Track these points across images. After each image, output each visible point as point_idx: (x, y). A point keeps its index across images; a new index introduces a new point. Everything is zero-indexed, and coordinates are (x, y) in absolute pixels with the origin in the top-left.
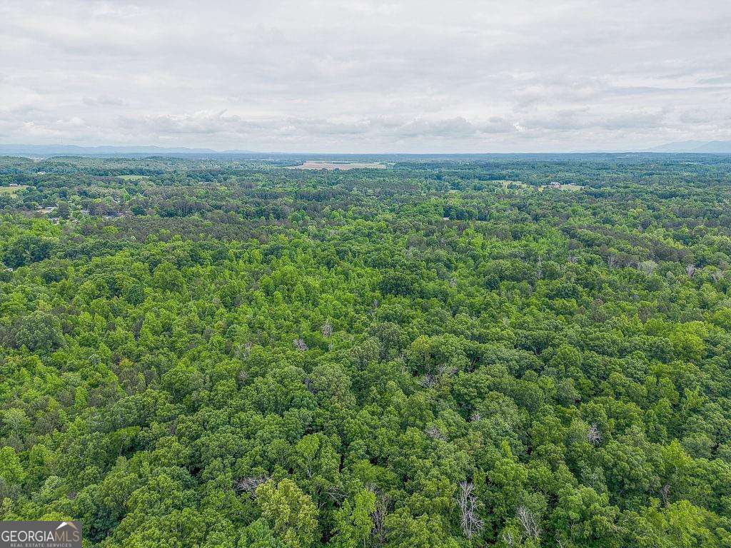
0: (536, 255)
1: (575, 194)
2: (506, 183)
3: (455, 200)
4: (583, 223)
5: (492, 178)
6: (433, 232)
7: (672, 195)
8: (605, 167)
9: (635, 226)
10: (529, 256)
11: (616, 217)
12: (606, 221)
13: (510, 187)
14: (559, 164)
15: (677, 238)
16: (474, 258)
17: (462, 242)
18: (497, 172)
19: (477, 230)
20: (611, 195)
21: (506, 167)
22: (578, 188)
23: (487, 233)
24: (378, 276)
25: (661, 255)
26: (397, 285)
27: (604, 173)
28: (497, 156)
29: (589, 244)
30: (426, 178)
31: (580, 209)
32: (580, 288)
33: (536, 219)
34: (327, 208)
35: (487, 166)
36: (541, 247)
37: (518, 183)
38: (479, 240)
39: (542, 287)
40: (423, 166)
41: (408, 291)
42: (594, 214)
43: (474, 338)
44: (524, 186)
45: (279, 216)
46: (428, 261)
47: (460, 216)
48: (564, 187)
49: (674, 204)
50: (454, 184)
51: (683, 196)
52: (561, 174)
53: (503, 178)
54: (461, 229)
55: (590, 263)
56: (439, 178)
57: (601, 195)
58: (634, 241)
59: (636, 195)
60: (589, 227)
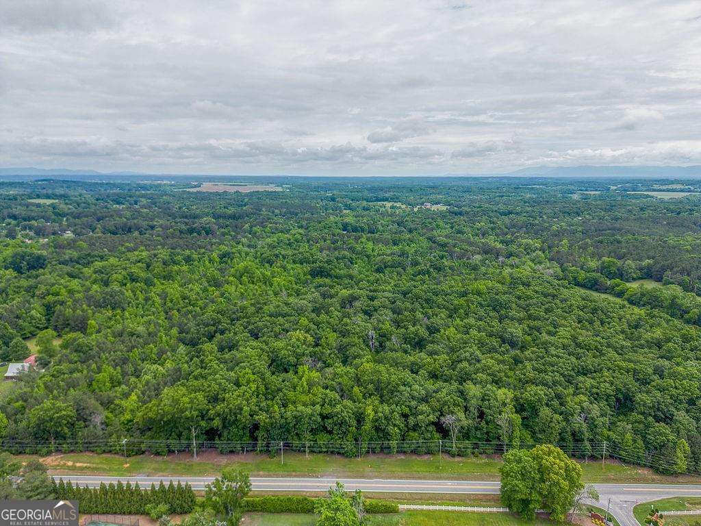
0: (407, 253)
1: (441, 212)
2: (388, 205)
3: (350, 219)
4: (442, 233)
5: (378, 200)
6: (336, 241)
7: (510, 213)
8: (468, 191)
9: (477, 235)
10: (403, 254)
11: (465, 229)
12: (459, 232)
13: (392, 207)
14: (433, 188)
15: (502, 242)
16: (368, 256)
17: (359, 248)
18: (381, 195)
19: (368, 239)
20: (467, 213)
21: (389, 189)
22: (444, 208)
23: (375, 241)
24: (307, 268)
25: (487, 251)
26: (322, 272)
27: (467, 195)
28: (383, 179)
29: (443, 246)
30: (322, 200)
31: (441, 224)
32: (432, 270)
33: (410, 231)
34: (247, 225)
35: (371, 190)
36: (411, 250)
37: (398, 204)
38: (370, 245)
39: (410, 270)
40: (317, 189)
41: (328, 275)
42: (452, 228)
43: (371, 291)
44: (403, 206)
45: (209, 232)
46: (337, 259)
47: (355, 230)
48: (434, 208)
49: (506, 219)
50: (346, 205)
51: (517, 214)
52: (433, 197)
53: (386, 200)
54: (357, 239)
55: (442, 257)
56: (333, 199)
57: (461, 214)
58: (471, 244)
59: (485, 212)
60: (446, 236)
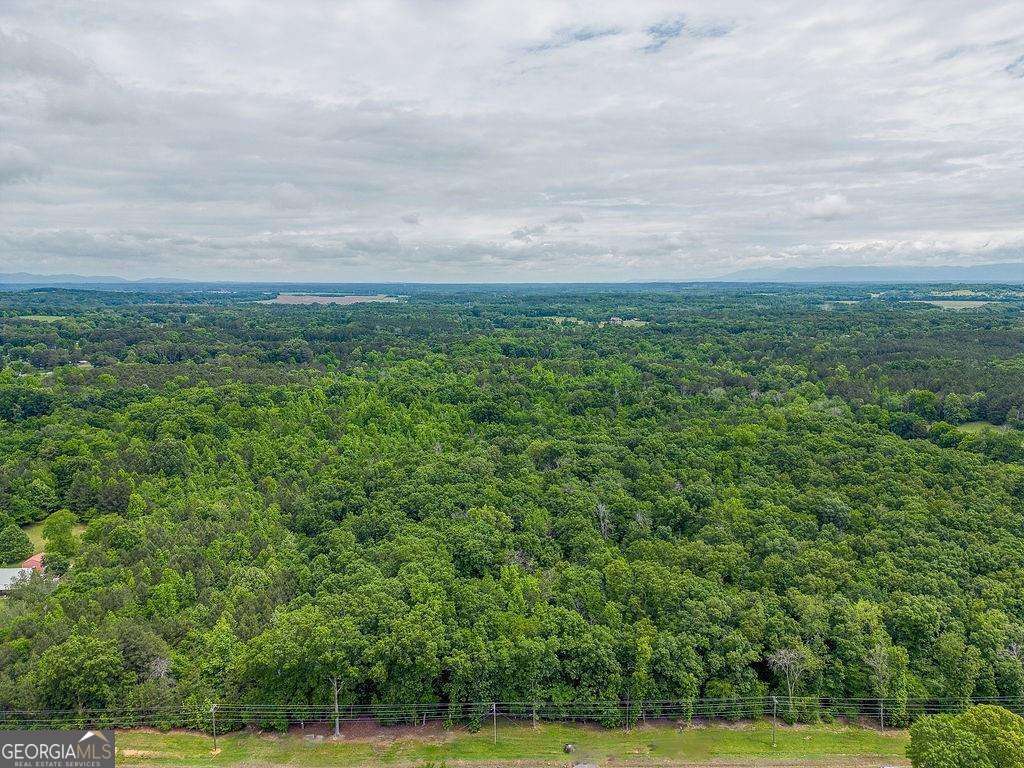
0: (612, 387)
1: (640, 329)
2: (559, 320)
3: (508, 338)
4: (653, 358)
5: (542, 314)
6: (498, 371)
7: (742, 329)
8: (670, 300)
9: (705, 360)
10: (605, 386)
11: (685, 352)
12: (677, 356)
13: (565, 324)
14: (617, 296)
15: (745, 369)
16: (552, 391)
17: (536, 378)
18: (545, 307)
19: (546, 367)
20: (679, 330)
21: (555, 299)
22: (643, 324)
23: (556, 369)
24: (465, 409)
25: (728, 383)
26: (490, 414)
27: (669, 307)
28: (540, 287)
29: (661, 376)
30: (460, 315)
31: (648, 345)
32: (657, 410)
33: (603, 354)
34: (357, 349)
35: (530, 299)
36: (615, 379)
37: (573, 320)
38: (550, 375)
39: (624, 411)
40: (449, 299)
41: (500, 419)
42: (664, 350)
43: (579, 442)
44: (581, 322)
46: (508, 395)
47: (521, 353)
48: (627, 323)
49: (742, 337)
50: (497, 322)
51: (753, 330)
52: (621, 309)
53: (554, 313)
54: (529, 366)
55: (665, 392)
56: (476, 313)
57: (668, 331)
58: (703, 372)
59: (705, 329)
60: (660, 361)
